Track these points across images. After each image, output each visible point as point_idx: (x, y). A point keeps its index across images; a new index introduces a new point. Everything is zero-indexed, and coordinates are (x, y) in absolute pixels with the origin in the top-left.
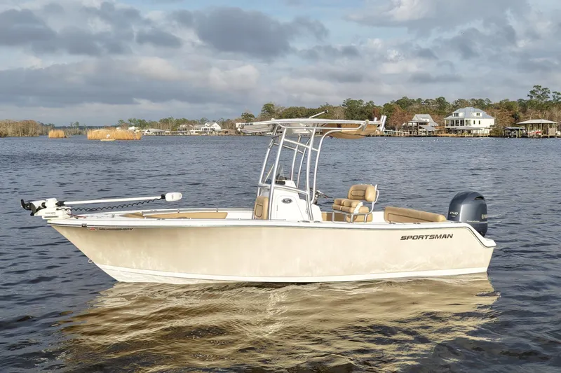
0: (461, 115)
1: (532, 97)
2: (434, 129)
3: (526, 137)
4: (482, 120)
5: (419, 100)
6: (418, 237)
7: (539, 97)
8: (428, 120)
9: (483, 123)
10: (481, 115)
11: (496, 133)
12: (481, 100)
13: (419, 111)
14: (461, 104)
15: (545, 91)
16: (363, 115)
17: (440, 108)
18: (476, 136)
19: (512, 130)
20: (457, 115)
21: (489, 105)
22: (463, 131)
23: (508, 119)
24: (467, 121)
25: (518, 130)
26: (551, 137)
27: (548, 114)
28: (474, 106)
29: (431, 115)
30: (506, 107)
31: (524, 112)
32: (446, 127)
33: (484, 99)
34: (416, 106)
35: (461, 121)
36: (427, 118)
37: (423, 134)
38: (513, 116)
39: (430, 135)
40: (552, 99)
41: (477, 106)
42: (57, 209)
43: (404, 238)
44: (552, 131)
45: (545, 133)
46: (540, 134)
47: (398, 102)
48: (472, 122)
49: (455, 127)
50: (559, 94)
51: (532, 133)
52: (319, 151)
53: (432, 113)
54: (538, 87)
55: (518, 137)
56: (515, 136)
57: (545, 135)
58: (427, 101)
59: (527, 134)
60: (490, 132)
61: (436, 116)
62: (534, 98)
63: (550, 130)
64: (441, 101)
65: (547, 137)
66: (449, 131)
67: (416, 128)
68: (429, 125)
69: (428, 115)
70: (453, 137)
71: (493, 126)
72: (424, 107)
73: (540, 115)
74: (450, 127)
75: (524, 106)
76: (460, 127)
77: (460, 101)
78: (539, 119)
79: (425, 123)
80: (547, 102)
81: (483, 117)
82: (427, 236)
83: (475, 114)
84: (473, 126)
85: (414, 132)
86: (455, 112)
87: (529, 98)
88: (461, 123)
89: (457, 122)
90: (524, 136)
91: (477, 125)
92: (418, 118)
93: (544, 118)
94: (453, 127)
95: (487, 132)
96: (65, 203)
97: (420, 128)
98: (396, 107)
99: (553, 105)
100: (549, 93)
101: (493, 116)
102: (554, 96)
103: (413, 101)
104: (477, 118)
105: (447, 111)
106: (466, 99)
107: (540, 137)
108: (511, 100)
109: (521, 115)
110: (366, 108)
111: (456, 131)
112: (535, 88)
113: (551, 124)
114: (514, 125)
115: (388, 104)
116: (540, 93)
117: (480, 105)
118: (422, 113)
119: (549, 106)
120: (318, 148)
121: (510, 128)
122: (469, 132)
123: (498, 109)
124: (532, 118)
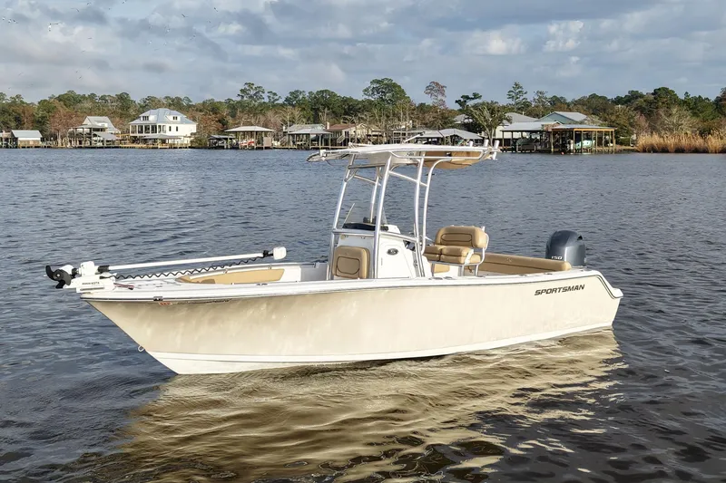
0: (152, 118)
1: (243, 97)
2: (114, 138)
3: (237, 148)
4: (180, 126)
5: (92, 96)
6: (552, 291)
7: (251, 97)
8: (106, 125)
9: (182, 129)
10: (179, 118)
11: (198, 144)
12: (178, 99)
13: (91, 112)
14: (150, 103)
15: (259, 90)
16: (7, 115)
17: (123, 108)
18: (173, 147)
19: (219, 139)
20: (146, 118)
21: (190, 106)
22: (155, 140)
23: (214, 126)
24: (160, 126)
25: (226, 139)
26: (266, 148)
27: (262, 119)
28: (169, 106)
29: (110, 118)
30: (212, 108)
31: (233, 116)
32: (131, 135)
33: (182, 98)
34: (88, 105)
35: (153, 127)
36: (103, 122)
37: (100, 144)
38: (219, 121)
39: (109, 145)
40: (266, 100)
41: (172, 107)
42: (101, 278)
43: (538, 293)
44: (267, 141)
45: (259, 143)
46: (253, 145)
47: (60, 98)
48: (167, 129)
49: (144, 134)
50: (275, 94)
51: (244, 143)
52: (428, 185)
53: (111, 115)
54: (250, 85)
55: (227, 148)
56: (223, 148)
57: (260, 146)
58: (103, 98)
59: (237, 144)
60: (191, 142)
61: (118, 119)
62: (245, 99)
63: (265, 138)
64: (123, 98)
65: (262, 148)
66: (135, 140)
67: (89, 135)
68: (108, 131)
69: (106, 118)
70: (142, 148)
71: (195, 134)
72: (99, 105)
73: (253, 121)
74: (138, 135)
75: (233, 107)
76: (151, 135)
77: (150, 98)
78: (252, 125)
79: (102, 130)
80: (261, 104)
81: (182, 122)
82: (560, 289)
83: (171, 118)
84: (169, 133)
85: (85, 142)
86: (143, 115)
87: (239, 99)
88: (153, 130)
89: (147, 128)
90: (235, 147)
91: (173, 133)
92: (92, 121)
93: (258, 124)
94: (141, 135)
95: (187, 141)
96: (110, 268)
97: (95, 135)
98: (59, 105)
99: (268, 108)
100: (263, 92)
101: (194, 120)
102: (269, 97)
103: (84, 97)
104: (174, 123)
105: (132, 112)
106: (158, 97)
107: (253, 148)
108: (217, 100)
109: (230, 120)
110: (10, 105)
111: (145, 141)
112: (246, 86)
113: (266, 132)
114: (222, 132)
115: (45, 101)
116: (252, 92)
117: (176, 104)
118: (95, 115)
119: (264, 108)
120: (426, 183)
121: (217, 136)
122: (163, 141)
123: (201, 111)
124: (245, 125)
